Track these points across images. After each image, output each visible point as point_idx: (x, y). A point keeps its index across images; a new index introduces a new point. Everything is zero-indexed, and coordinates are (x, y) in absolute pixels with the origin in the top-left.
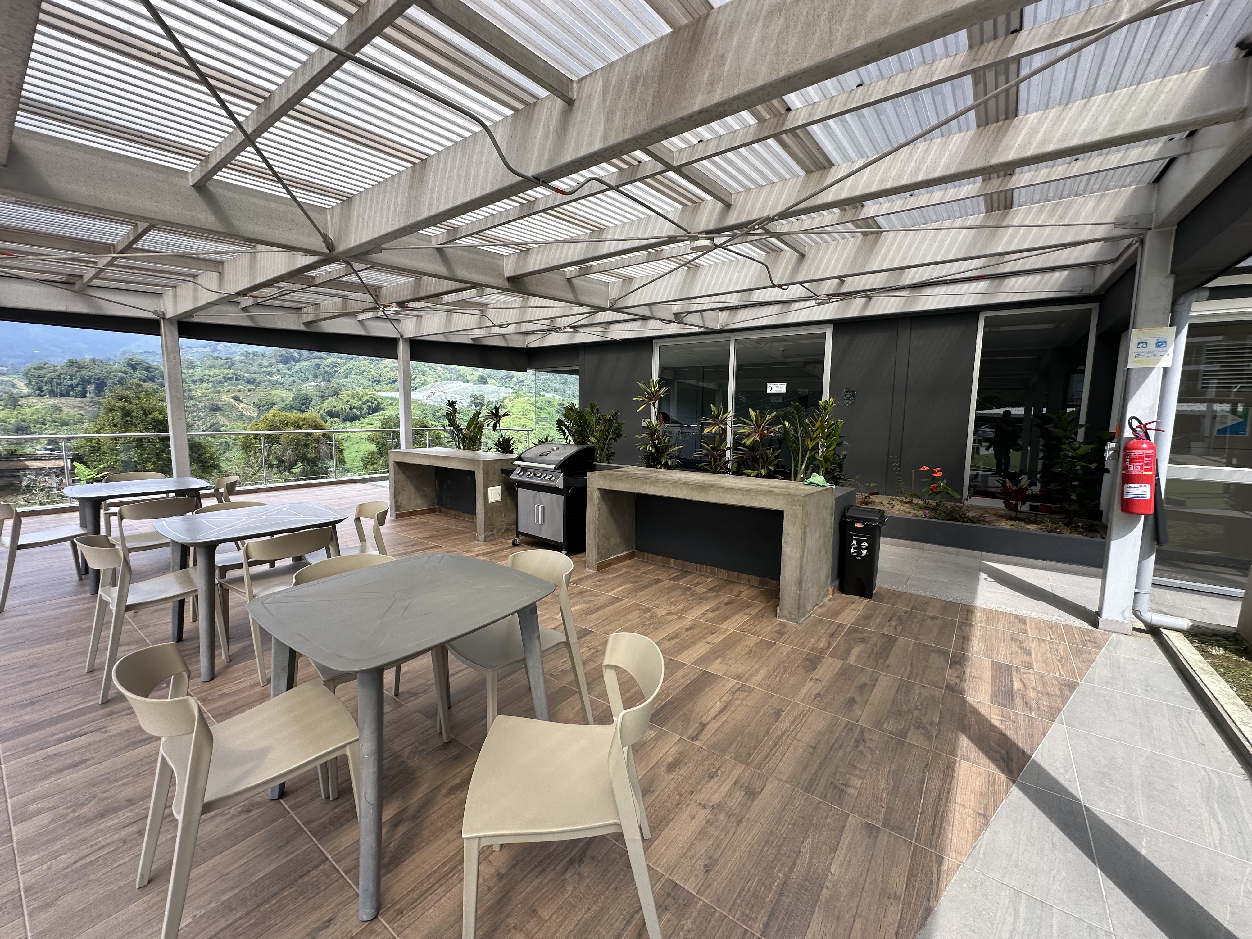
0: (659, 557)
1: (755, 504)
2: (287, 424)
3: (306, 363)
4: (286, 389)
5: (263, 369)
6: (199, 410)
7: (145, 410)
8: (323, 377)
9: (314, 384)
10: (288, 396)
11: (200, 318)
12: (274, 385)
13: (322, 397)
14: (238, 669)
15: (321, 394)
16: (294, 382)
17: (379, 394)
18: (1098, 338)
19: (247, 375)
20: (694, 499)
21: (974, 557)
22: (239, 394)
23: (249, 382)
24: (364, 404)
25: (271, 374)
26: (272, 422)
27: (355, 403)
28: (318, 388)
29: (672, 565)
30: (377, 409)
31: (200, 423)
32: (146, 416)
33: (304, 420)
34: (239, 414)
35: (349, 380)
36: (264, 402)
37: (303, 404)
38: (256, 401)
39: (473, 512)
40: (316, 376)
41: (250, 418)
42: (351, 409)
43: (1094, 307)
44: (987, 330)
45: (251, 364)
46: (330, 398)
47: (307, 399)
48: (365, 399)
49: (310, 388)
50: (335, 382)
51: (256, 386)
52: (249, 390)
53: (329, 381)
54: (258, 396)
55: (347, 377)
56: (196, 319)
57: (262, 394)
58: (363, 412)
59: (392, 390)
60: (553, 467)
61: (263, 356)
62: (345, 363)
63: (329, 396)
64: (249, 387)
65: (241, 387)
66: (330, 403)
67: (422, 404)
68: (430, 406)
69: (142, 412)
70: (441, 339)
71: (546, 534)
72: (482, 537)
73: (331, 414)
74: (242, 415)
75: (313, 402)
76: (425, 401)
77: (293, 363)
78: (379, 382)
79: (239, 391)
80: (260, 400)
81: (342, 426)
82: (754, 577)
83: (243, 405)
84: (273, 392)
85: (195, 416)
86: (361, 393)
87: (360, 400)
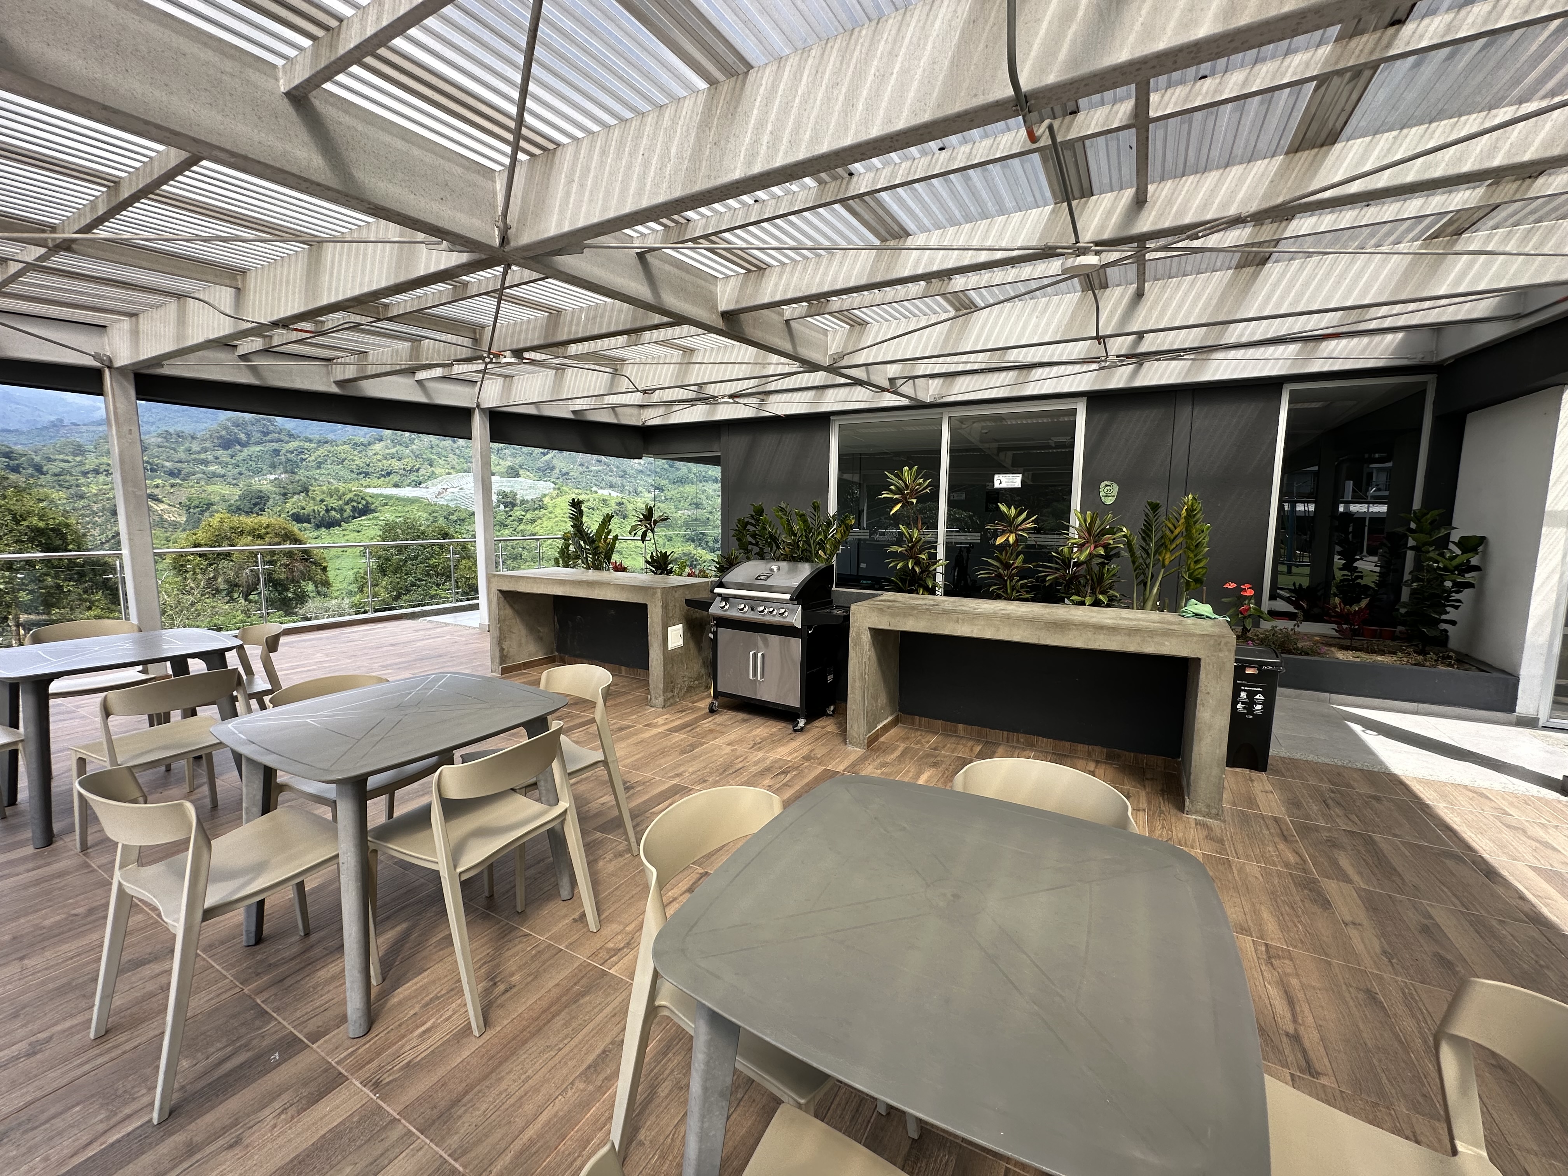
0: (940, 722)
1: (1150, 649)
2: (242, 532)
3: (258, 448)
4: (230, 483)
5: (193, 456)
6: (95, 513)
7: (14, 515)
8: (285, 467)
9: (272, 477)
10: (233, 493)
11: (173, 369)
12: (212, 477)
13: (285, 494)
14: (408, 998)
15: (283, 491)
16: (241, 474)
17: (368, 490)
18: (1436, 420)
19: (167, 464)
20: (1042, 642)
21: (1319, 700)
22: (156, 491)
23: (172, 474)
24: (347, 504)
25: (205, 462)
26: (219, 530)
27: (334, 503)
28: (276, 482)
29: (962, 733)
30: (364, 510)
31: (96, 532)
32: (18, 523)
33: (268, 526)
34: (157, 518)
35: (323, 471)
36: (196, 503)
37: (255, 505)
38: (184, 500)
39: (644, 664)
40: (273, 466)
41: (175, 525)
42: (327, 511)
43: (1431, 380)
44: (1294, 406)
45: (174, 449)
46: (296, 497)
47: (261, 498)
48: (348, 497)
49: (265, 482)
50: (302, 474)
51: (183, 480)
52: (172, 486)
53: (293, 473)
54: (188, 491)
55: (319, 467)
56: (167, 370)
57: (193, 491)
58: (345, 515)
59: (387, 485)
60: (788, 597)
61: (193, 438)
62: (316, 449)
63: (294, 494)
64: (173, 481)
65: (160, 481)
66: (295, 503)
67: (430, 504)
68: (441, 506)
69: (10, 517)
70: (532, 410)
71: (768, 694)
72: (660, 701)
73: (298, 518)
74: (162, 520)
75: (271, 502)
76: (433, 500)
77: (238, 447)
78: (367, 474)
79: (157, 486)
80: (189, 499)
81: (316, 534)
82: (1098, 749)
83: (163, 506)
84: (210, 488)
85: (89, 523)
86: (342, 490)
87: (340, 499)
